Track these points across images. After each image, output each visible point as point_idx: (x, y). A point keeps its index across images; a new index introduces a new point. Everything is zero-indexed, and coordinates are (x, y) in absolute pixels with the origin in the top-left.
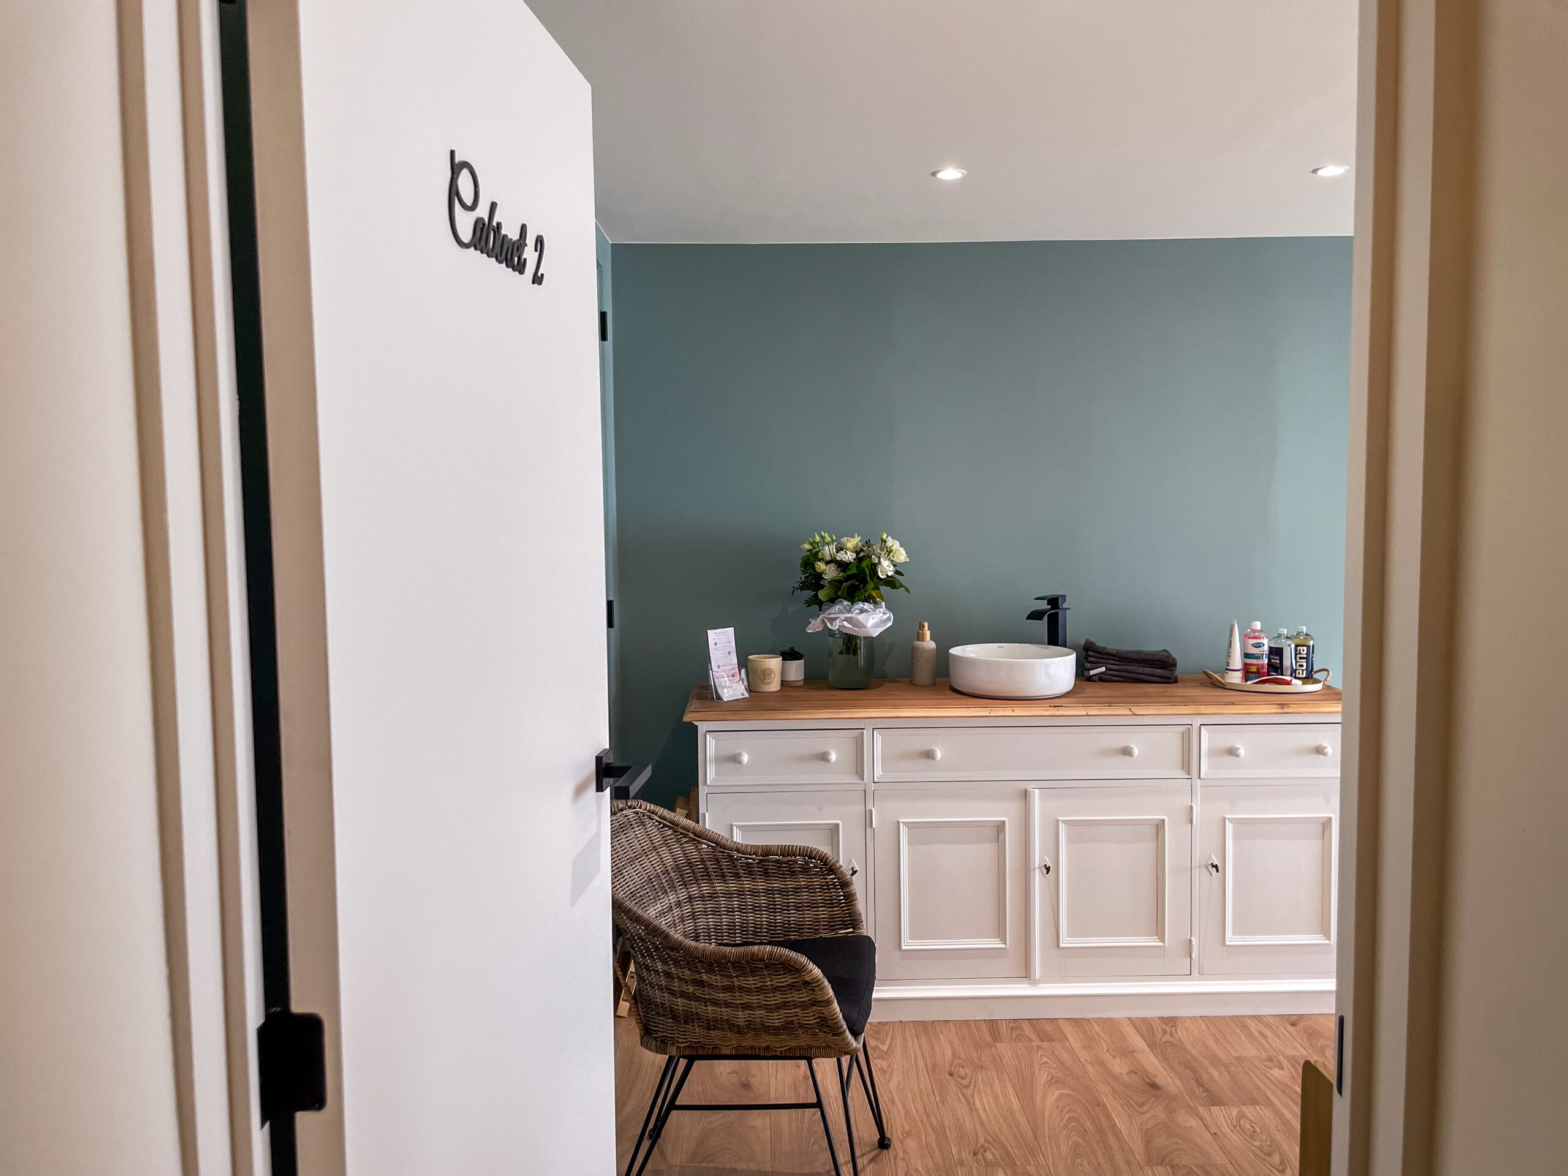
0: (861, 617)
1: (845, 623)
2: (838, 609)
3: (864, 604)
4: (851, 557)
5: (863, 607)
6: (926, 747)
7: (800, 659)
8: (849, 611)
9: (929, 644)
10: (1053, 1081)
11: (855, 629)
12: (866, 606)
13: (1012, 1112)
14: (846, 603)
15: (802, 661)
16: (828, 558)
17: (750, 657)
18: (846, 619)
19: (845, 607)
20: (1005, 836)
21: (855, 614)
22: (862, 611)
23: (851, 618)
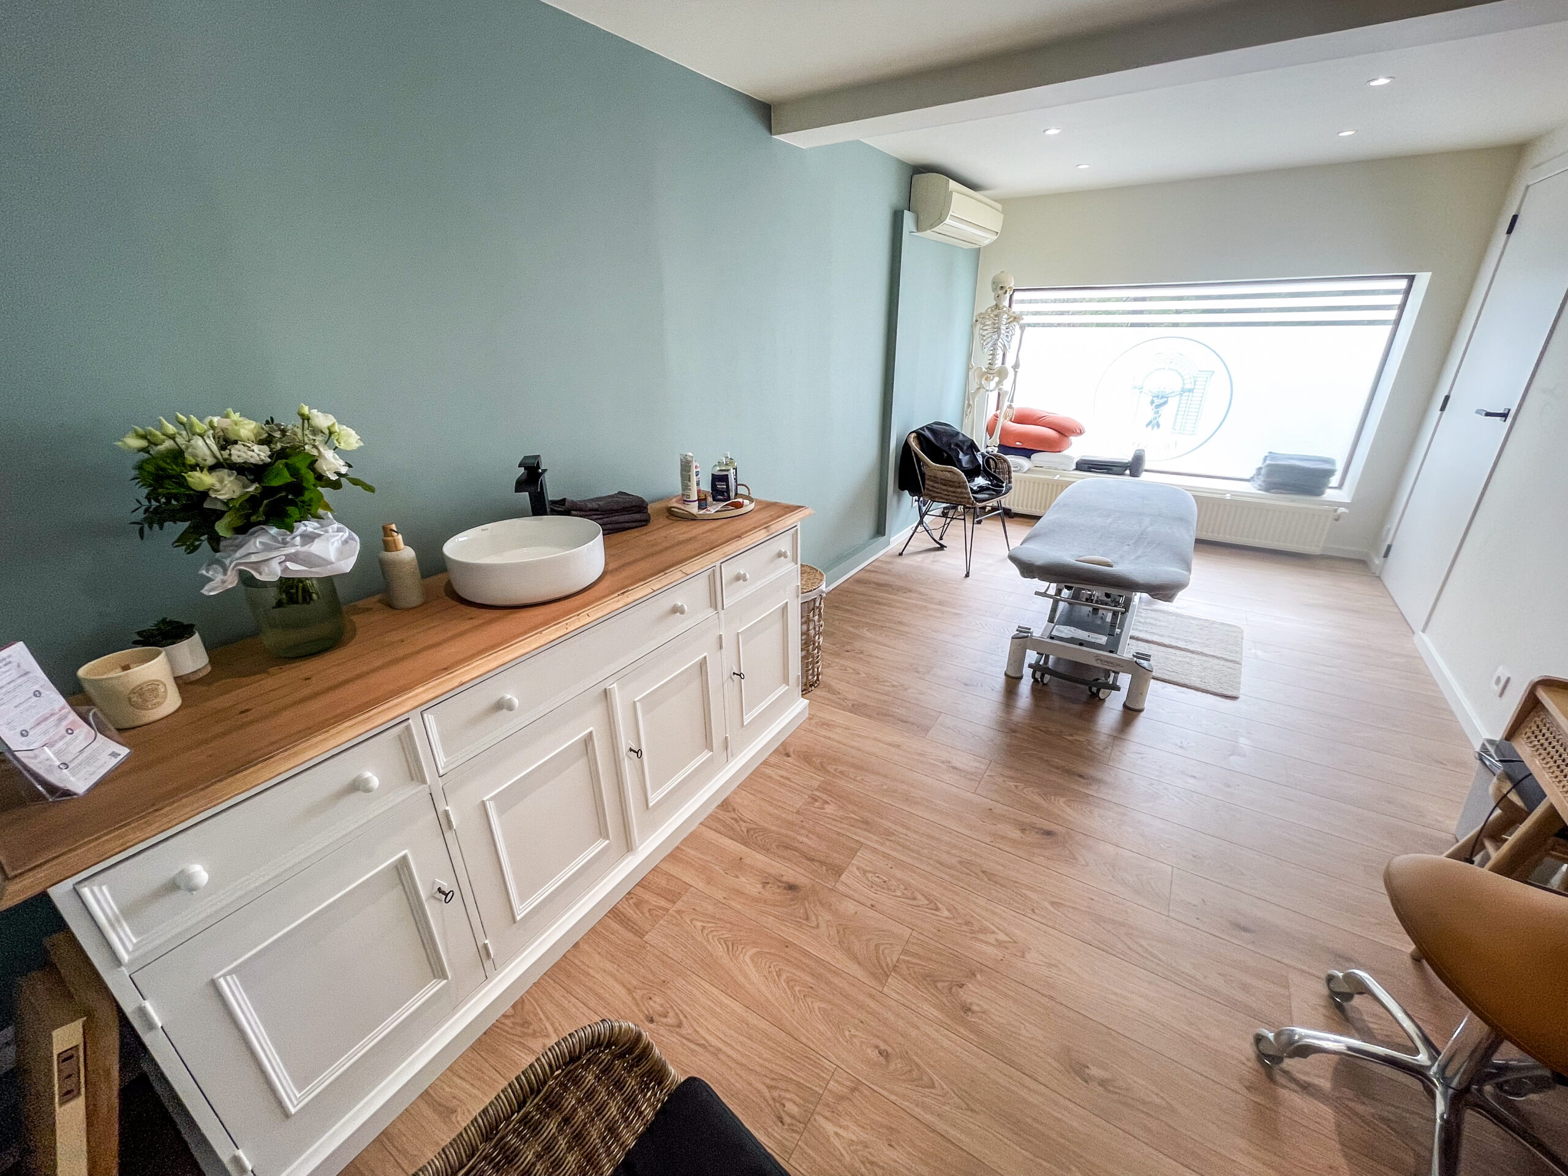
0: (316, 548)
1: (290, 565)
2: (260, 542)
3: (306, 526)
4: (261, 453)
5: (305, 531)
6: (494, 700)
7: (191, 634)
8: (285, 543)
9: (406, 553)
10: (732, 946)
11: (313, 570)
12: (310, 526)
13: (743, 1021)
14: (274, 531)
15: (196, 637)
16: (211, 461)
17: (81, 672)
18: (290, 558)
19: (274, 538)
20: (593, 745)
21: (296, 546)
22: (308, 538)
23: (296, 554)
